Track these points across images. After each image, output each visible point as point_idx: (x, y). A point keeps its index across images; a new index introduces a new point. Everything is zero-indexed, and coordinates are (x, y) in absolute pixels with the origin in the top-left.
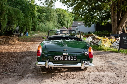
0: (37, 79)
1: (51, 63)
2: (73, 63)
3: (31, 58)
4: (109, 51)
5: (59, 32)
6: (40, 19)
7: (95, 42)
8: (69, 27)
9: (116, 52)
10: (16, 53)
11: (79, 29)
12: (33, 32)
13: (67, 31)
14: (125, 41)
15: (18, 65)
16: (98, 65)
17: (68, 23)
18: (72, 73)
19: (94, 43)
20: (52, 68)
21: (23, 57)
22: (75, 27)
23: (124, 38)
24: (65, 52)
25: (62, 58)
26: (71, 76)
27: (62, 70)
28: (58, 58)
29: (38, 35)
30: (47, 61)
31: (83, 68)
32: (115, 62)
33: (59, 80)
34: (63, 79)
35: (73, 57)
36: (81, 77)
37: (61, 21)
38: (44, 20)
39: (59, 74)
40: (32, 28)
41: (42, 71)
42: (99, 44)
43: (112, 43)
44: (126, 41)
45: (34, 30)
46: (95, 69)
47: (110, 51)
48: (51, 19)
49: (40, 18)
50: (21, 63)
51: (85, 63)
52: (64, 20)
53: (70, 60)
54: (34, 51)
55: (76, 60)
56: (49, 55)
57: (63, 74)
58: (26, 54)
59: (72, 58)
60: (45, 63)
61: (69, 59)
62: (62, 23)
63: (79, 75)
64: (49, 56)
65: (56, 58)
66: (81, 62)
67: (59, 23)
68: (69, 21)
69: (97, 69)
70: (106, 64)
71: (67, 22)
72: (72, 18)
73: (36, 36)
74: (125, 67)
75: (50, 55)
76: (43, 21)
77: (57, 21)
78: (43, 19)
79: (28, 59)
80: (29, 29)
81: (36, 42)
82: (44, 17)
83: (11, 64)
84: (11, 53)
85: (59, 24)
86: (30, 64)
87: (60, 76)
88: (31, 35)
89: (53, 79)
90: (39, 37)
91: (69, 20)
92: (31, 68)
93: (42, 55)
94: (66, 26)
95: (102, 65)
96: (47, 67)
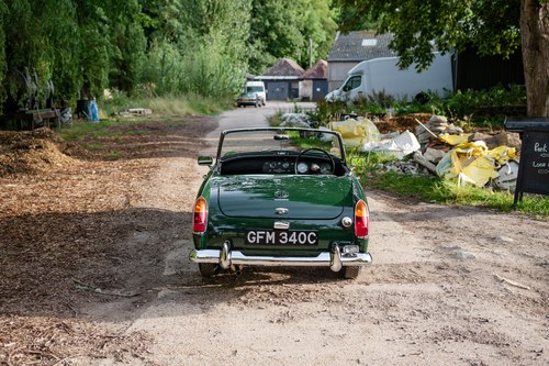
0: (194, 304)
1: (237, 255)
2: (307, 253)
3: (154, 238)
4: (474, 203)
5: (259, 89)
6: (153, 16)
7: (423, 163)
8: (312, 59)
9: (500, 209)
10: (84, 215)
11: (364, 78)
12: (120, 94)
13: (305, 85)
14: (542, 160)
15: (115, 263)
16: (403, 262)
17: (307, 38)
18: (305, 286)
19: (421, 167)
20: (241, 268)
21: (120, 232)
22: (348, 65)
23: (537, 148)
24: (280, 219)
25: (271, 237)
26: (299, 294)
27: (268, 277)
28: (259, 237)
29: (149, 112)
30: (226, 246)
31: (336, 267)
32: (469, 249)
33: (262, 304)
34: (276, 303)
35: (307, 233)
36: (332, 297)
37: (268, 24)
38: (176, 23)
39: (262, 288)
40: (111, 76)
41: (203, 280)
42: (439, 170)
43: (496, 165)
44: (546, 160)
45: (124, 81)
46: (387, 276)
47: (480, 203)
48: (211, 17)
49: (152, 11)
50: (123, 257)
51: (341, 251)
52: (288, 20)
53: (298, 242)
54: (157, 206)
55: (316, 243)
56: (223, 227)
57: (276, 289)
58: (128, 222)
59: (302, 236)
60: (221, 254)
61: (295, 241)
62: (274, 36)
63: (329, 293)
64: (226, 230)
65: (255, 237)
66: (330, 250)
67: (257, 37)
68: (317, 25)
69: (397, 273)
70: (432, 260)
71: (306, 32)
72: (331, 8)
73: (141, 119)
74: (499, 266)
75: (229, 227)
76: (171, 27)
77: (247, 25)
78: (166, 16)
79: (143, 241)
80: (98, 83)
81: (152, 161)
82: (173, 7)
83: (90, 262)
84: (66, 217)
85: (258, 42)
86: (158, 260)
87: (266, 294)
88: (113, 115)
89: (245, 302)
90: (156, 129)
91: (316, 16)
92: (167, 272)
93: (210, 228)
94: (299, 53)
95: (417, 260)
96: (225, 265)
